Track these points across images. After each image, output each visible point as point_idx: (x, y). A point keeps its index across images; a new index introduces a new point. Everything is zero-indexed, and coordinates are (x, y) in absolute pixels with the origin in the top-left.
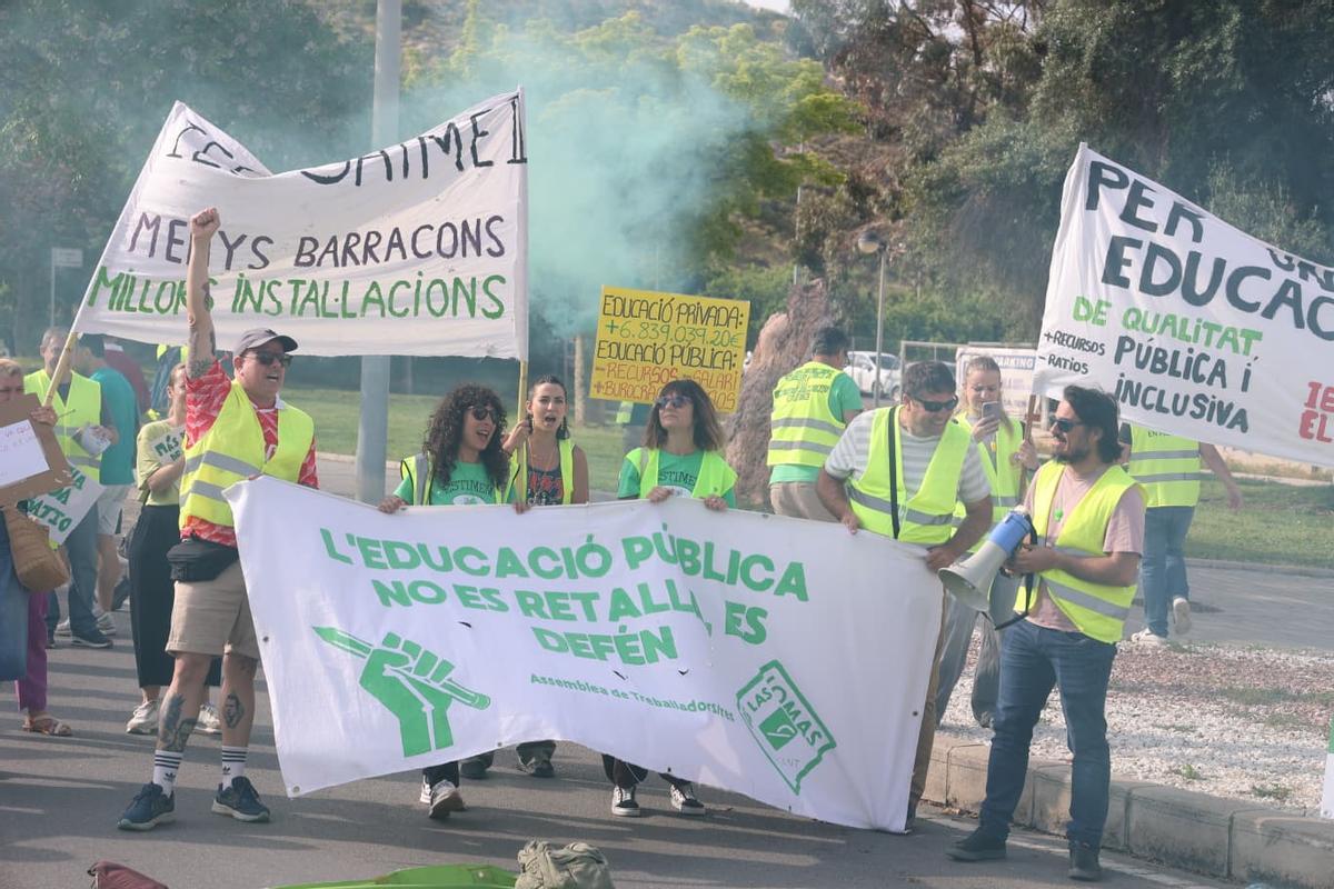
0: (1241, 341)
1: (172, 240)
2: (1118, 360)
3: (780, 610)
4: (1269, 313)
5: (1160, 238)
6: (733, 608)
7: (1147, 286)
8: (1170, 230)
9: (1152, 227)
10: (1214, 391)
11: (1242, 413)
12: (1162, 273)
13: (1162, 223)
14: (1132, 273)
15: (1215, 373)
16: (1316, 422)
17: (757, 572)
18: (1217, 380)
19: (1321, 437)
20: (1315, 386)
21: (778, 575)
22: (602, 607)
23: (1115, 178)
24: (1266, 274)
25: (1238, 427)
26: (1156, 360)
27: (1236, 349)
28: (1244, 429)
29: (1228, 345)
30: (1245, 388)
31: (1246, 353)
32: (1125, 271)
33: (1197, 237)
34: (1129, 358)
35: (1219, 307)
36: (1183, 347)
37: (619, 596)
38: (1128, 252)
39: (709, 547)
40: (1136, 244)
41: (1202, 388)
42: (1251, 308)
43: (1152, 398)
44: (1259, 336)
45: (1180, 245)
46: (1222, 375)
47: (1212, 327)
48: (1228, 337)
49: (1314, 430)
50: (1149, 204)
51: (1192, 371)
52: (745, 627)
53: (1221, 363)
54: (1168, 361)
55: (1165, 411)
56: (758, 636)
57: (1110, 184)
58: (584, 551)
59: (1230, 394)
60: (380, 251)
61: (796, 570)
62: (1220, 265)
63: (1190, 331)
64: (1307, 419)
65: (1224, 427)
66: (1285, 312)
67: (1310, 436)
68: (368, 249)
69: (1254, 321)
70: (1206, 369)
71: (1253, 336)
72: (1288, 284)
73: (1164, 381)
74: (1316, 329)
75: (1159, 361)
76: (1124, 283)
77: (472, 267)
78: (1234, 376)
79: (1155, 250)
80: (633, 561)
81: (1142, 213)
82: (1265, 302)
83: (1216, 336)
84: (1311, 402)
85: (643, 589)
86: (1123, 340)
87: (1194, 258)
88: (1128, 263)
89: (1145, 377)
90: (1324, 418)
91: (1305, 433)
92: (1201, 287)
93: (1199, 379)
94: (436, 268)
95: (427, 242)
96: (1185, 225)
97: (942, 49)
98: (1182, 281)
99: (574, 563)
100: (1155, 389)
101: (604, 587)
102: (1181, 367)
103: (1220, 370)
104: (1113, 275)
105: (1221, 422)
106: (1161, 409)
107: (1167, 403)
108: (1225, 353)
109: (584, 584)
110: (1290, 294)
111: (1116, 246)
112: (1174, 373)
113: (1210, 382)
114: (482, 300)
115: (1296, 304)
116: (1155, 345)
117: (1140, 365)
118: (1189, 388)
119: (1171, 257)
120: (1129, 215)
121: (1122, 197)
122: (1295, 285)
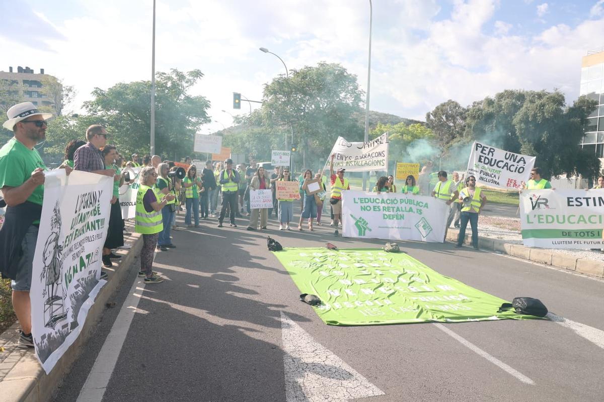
0: (498, 172)
1: (338, 156)
2: (480, 174)
3: (424, 210)
4: (503, 168)
5: (487, 156)
6: (417, 209)
7: (484, 163)
8: (488, 155)
9: (485, 154)
11: (498, 183)
12: (487, 161)
13: (487, 153)
14: (483, 160)
17: (421, 204)
19: (510, 186)
20: (509, 179)
21: (424, 205)
22: (395, 209)
23: (480, 146)
24: (503, 161)
28: (498, 186)
30: (499, 179)
31: (499, 174)
33: (492, 156)
34: (482, 173)
35: (495, 167)
36: (490, 172)
37: (398, 208)
38: (482, 158)
39: (414, 201)
40: (483, 156)
41: (493, 178)
42: (500, 167)
43: (485, 179)
44: (501, 171)
45: (490, 157)
47: (494, 170)
48: (496, 171)
51: (491, 176)
52: (419, 212)
56: (421, 213)
58: (394, 200)
59: (496, 180)
60: (367, 157)
61: (426, 204)
62: (496, 160)
63: (491, 170)
64: (508, 184)
66: (505, 168)
68: (365, 157)
69: (500, 169)
70: (493, 176)
71: (500, 171)
72: (506, 163)
73: (487, 177)
74: (510, 170)
75: (487, 174)
76: (481, 162)
77: (380, 158)
78: (497, 177)
79: (486, 158)
80: (401, 203)
81: (484, 152)
82: (502, 166)
84: (508, 182)
85: (401, 208)
86: (481, 171)
87: (492, 159)
91: (507, 186)
92: (492, 164)
94: (375, 159)
95: (374, 155)
96: (491, 154)
97: (450, 127)
98: (490, 163)
99: (392, 202)
101: (396, 206)
103: (495, 176)
104: (480, 160)
105: (495, 184)
106: (486, 181)
108: (496, 174)
109: (393, 205)
111: (480, 156)
112: (489, 176)
114: (381, 163)
115: (507, 166)
116: (486, 172)
117: (484, 174)
119: (488, 159)
120: (482, 152)
121: (481, 149)
122: (508, 163)
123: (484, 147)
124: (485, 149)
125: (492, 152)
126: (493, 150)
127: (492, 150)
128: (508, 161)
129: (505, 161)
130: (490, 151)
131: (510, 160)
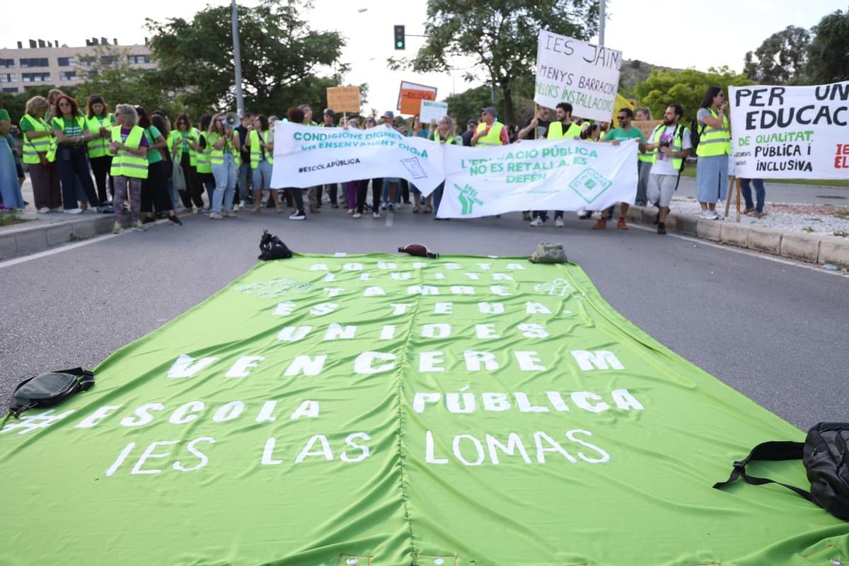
0: (805, 136)
2: (756, 155)
4: (816, 122)
5: (767, 108)
7: (763, 126)
8: (770, 103)
9: (763, 105)
10: (797, 158)
11: (809, 164)
12: (768, 119)
13: (767, 102)
14: (757, 123)
15: (796, 150)
16: (841, 160)
18: (797, 153)
19: (844, 166)
20: (839, 146)
23: (746, 93)
24: (812, 107)
25: (808, 170)
26: (771, 151)
27: (803, 139)
28: (811, 170)
29: (799, 139)
30: (809, 153)
31: (808, 139)
32: (753, 124)
33: (781, 103)
34: (760, 154)
35: (794, 126)
36: (781, 144)
38: (754, 117)
40: (757, 112)
41: (791, 158)
42: (807, 122)
43: (771, 166)
44: (812, 132)
45: (775, 107)
46: (799, 151)
47: (791, 134)
48: (800, 135)
49: (841, 164)
50: (760, 97)
51: (786, 152)
53: (797, 146)
54: (776, 151)
55: (777, 170)
57: (745, 95)
59: (803, 157)
62: (792, 110)
63: (783, 138)
64: (837, 160)
65: (802, 171)
66: (823, 119)
67: (839, 167)
69: (810, 127)
70: (791, 150)
71: (808, 133)
72: (823, 108)
73: (777, 159)
74: (837, 123)
75: (773, 152)
76: (754, 127)
78: (804, 150)
79: (764, 113)
81: (758, 101)
82: (813, 119)
83: (794, 137)
84: (839, 152)
86: (757, 148)
87: (781, 111)
88: (755, 120)
89: (768, 159)
90: (845, 158)
91: (837, 166)
92: (785, 120)
93: (789, 154)
96: (776, 100)
98: (779, 120)
100: (771, 163)
102: (781, 152)
103: (797, 149)
104: (749, 126)
105: (801, 169)
106: (775, 169)
107: (778, 167)
108: (799, 142)
110: (824, 112)
111: (749, 115)
112: (779, 154)
113: (794, 155)
115: (827, 115)
116: (769, 146)
117: (765, 155)
118: (786, 159)
119: (771, 113)
120: (753, 103)
121: (749, 98)
122: (827, 108)
123: (756, 92)
124: (759, 94)
125: (778, 96)
126: (780, 91)
127: (777, 92)
128: (827, 102)
129: (819, 104)
130: (773, 95)
131: (832, 98)
